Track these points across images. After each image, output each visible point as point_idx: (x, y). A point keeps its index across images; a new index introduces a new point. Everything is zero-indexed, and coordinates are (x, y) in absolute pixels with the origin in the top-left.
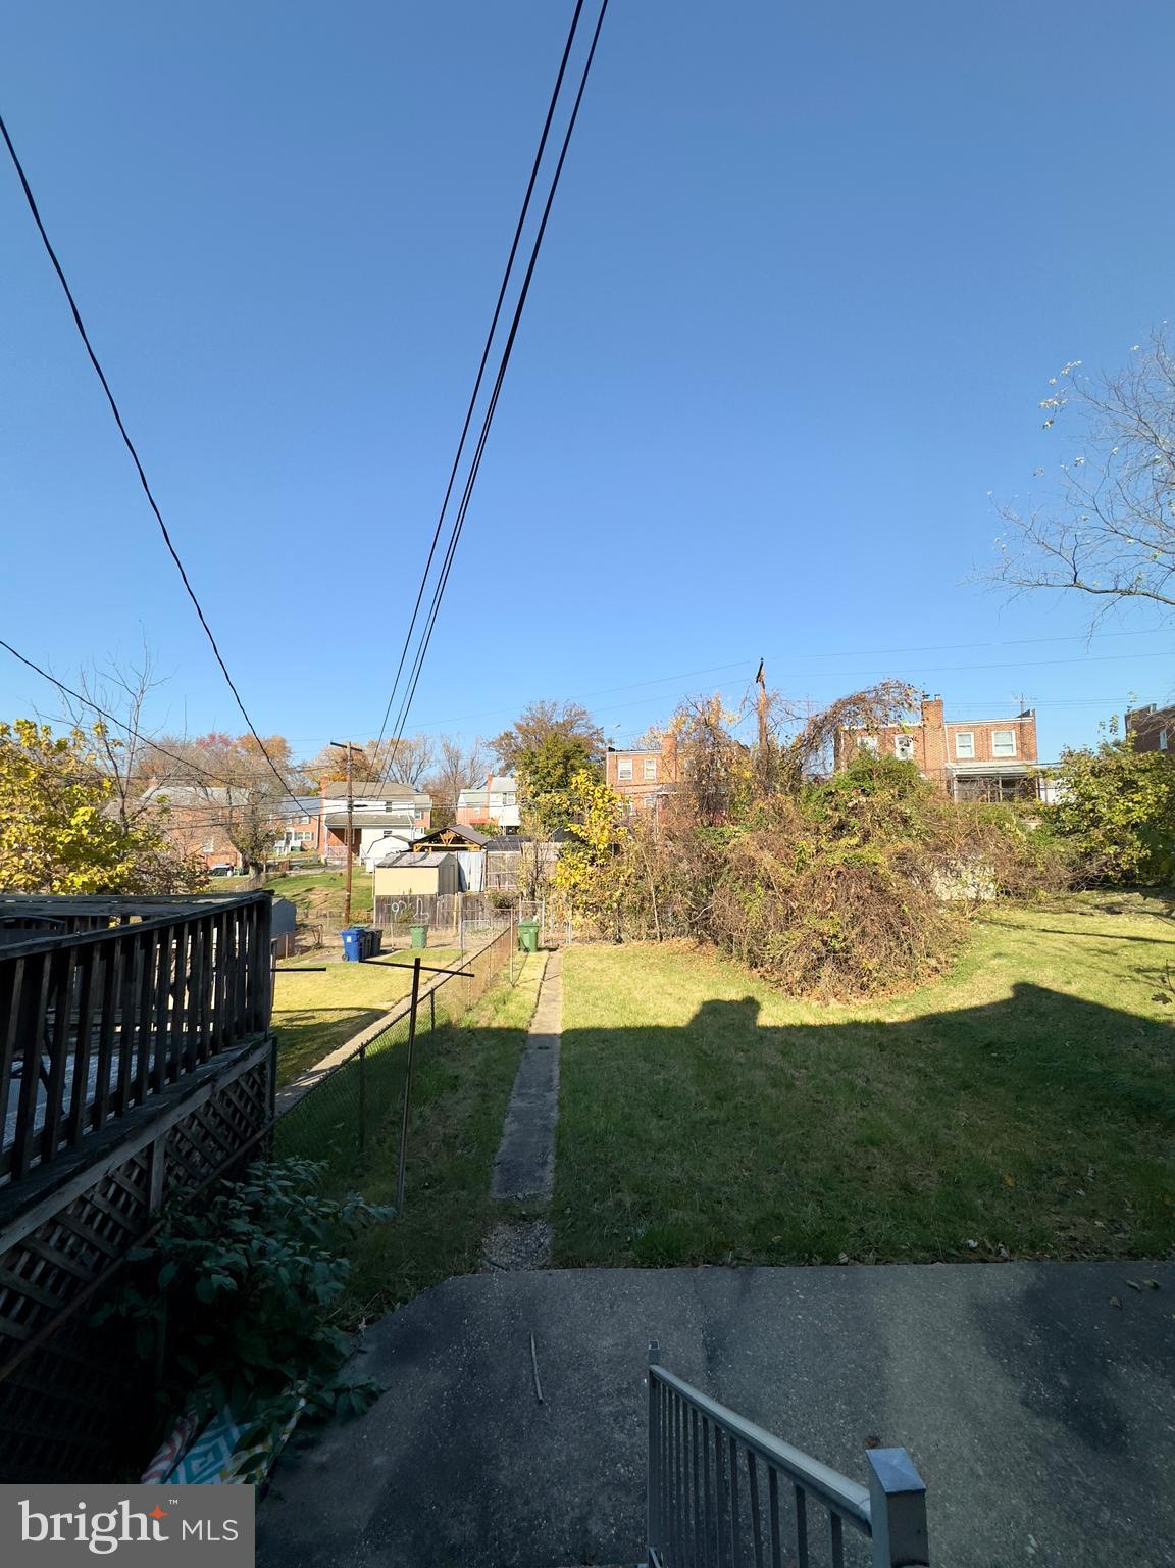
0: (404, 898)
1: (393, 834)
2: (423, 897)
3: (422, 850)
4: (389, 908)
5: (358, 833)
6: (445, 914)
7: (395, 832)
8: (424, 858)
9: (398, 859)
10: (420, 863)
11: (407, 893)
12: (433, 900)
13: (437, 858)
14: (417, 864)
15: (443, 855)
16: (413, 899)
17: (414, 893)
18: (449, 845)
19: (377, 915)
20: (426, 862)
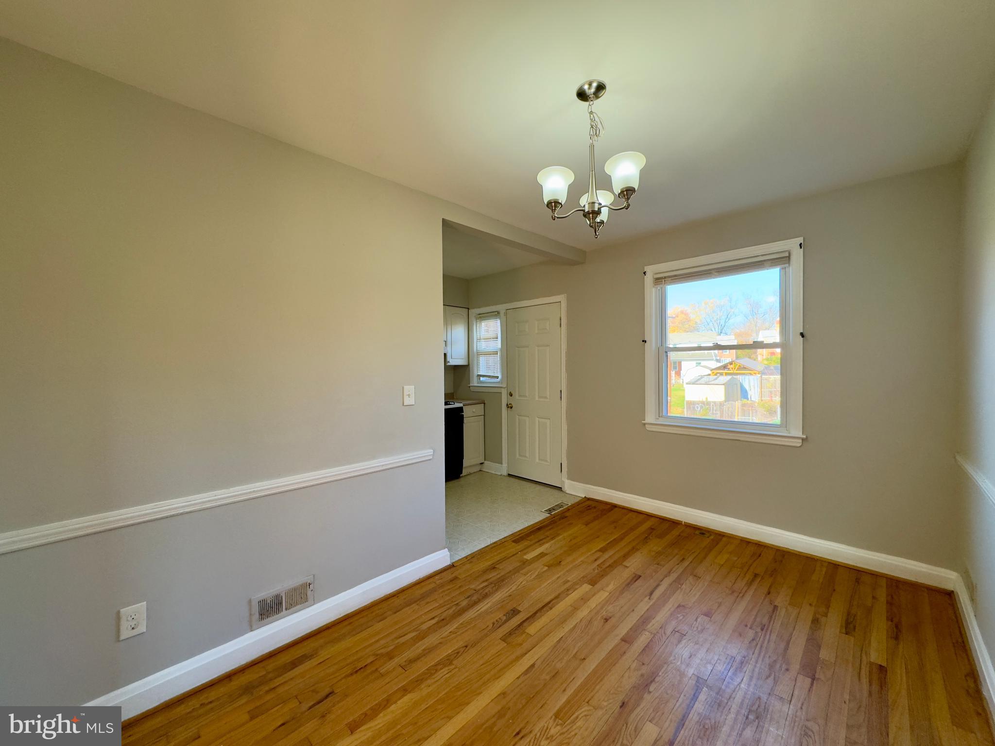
0: (703, 403)
1: (702, 365)
2: (715, 403)
3: (716, 375)
4: (694, 408)
5: (680, 363)
6: (730, 414)
7: (703, 363)
8: (716, 379)
9: (699, 379)
10: (713, 382)
11: (704, 400)
12: (721, 404)
13: (724, 379)
14: (710, 383)
15: (729, 377)
16: (708, 403)
17: (709, 400)
18: (735, 372)
19: (687, 411)
20: (717, 382)
